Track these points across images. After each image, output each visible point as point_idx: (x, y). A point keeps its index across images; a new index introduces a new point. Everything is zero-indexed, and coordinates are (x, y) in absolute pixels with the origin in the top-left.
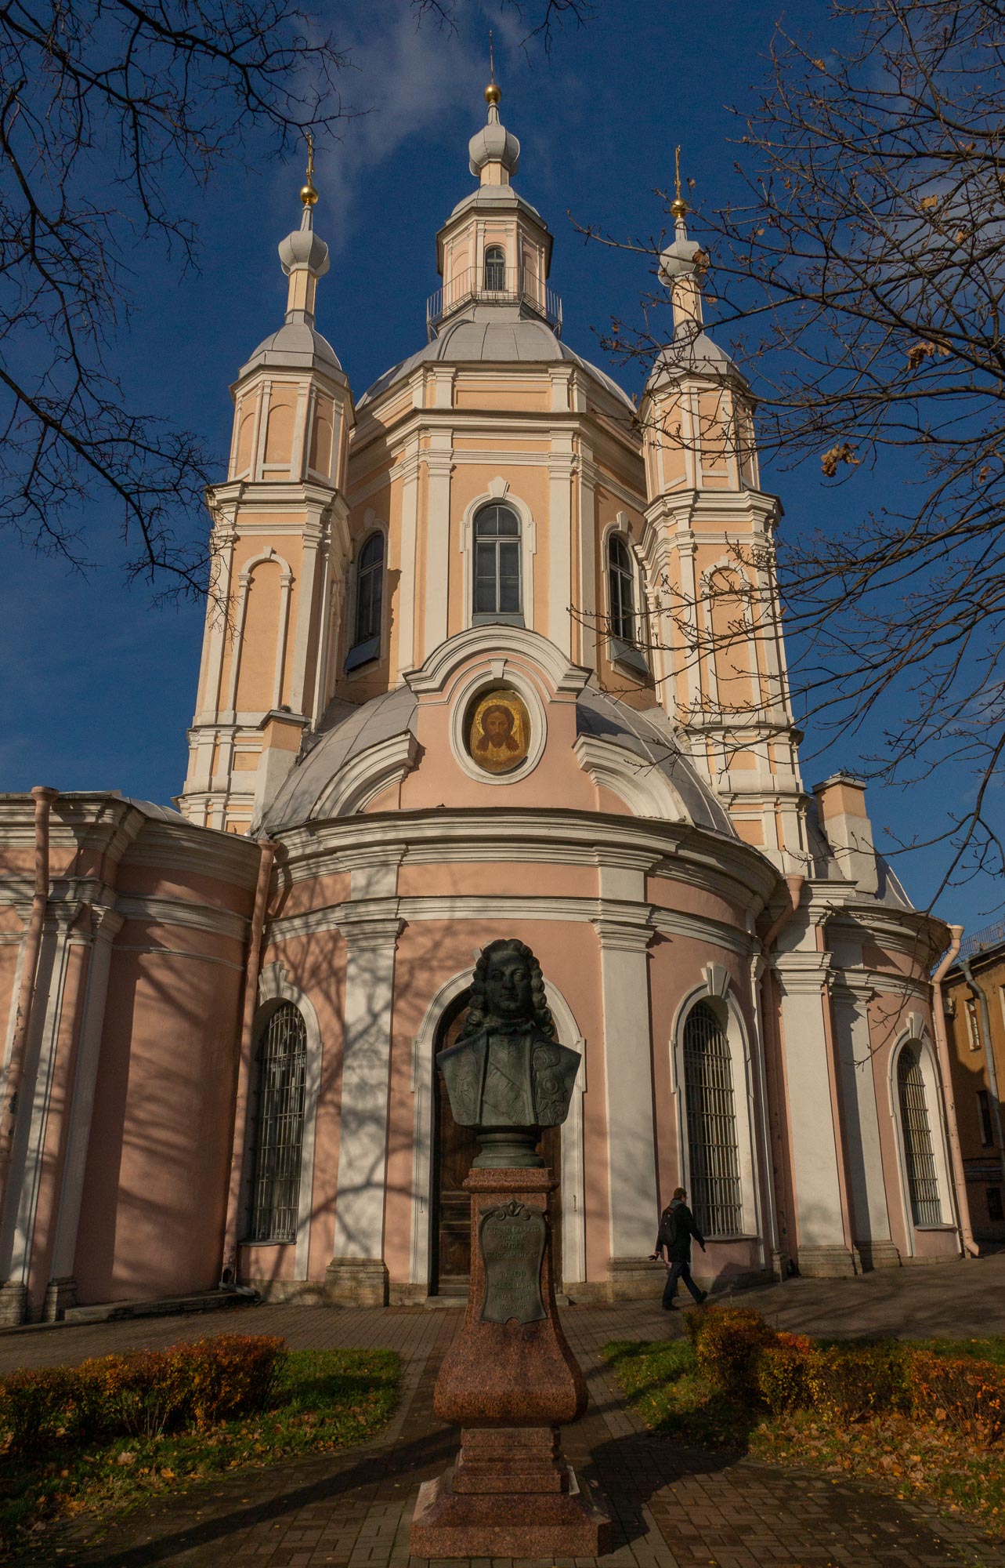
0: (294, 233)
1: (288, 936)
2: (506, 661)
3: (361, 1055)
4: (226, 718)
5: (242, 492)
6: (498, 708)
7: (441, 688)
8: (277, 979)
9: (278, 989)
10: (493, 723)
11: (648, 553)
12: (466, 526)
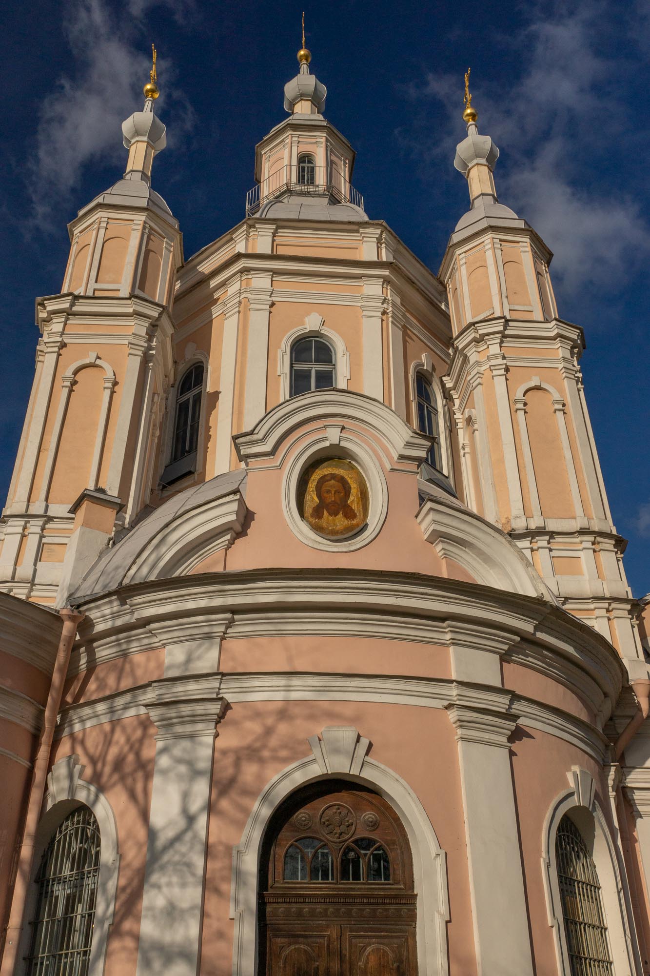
0: (137, 115)
1: (88, 724)
2: (343, 428)
3: (170, 868)
4: (37, 508)
5: (72, 305)
6: (333, 476)
7: (273, 452)
8: (71, 776)
9: (72, 790)
10: (329, 492)
11: (456, 382)
12: (284, 353)
